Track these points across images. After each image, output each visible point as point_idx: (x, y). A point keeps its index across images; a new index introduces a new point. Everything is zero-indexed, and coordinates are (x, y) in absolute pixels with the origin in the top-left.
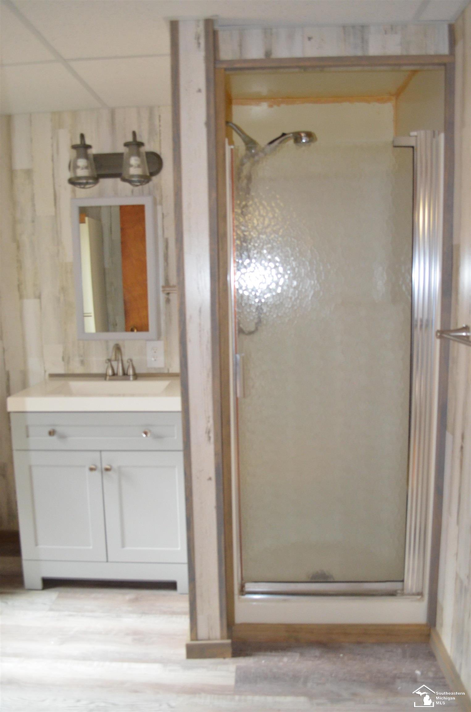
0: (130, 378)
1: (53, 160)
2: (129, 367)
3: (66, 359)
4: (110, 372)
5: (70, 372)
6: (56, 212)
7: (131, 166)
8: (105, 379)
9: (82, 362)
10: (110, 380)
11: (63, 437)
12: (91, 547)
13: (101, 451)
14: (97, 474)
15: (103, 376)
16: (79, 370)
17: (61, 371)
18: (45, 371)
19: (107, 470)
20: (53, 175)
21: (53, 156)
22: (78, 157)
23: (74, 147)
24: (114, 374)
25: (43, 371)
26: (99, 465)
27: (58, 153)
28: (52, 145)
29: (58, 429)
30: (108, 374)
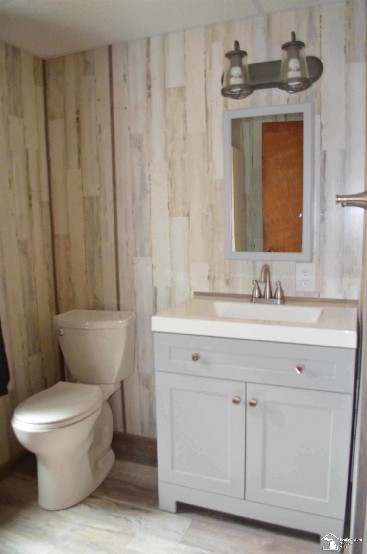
0: (277, 301)
1: (205, 75)
2: (277, 290)
3: (211, 279)
4: (257, 294)
5: (214, 292)
6: (207, 128)
7: (289, 70)
8: (251, 301)
9: (228, 282)
10: (256, 302)
11: (207, 363)
12: (228, 481)
13: (246, 383)
14: (241, 407)
15: (250, 298)
16: (223, 289)
17: (206, 289)
18: (191, 289)
19: (252, 404)
20: (205, 90)
21: (205, 71)
22: (233, 65)
23: (229, 55)
24: (260, 296)
25: (189, 289)
26: (243, 398)
27: (211, 68)
28: (205, 60)
29: (202, 354)
30: (254, 296)
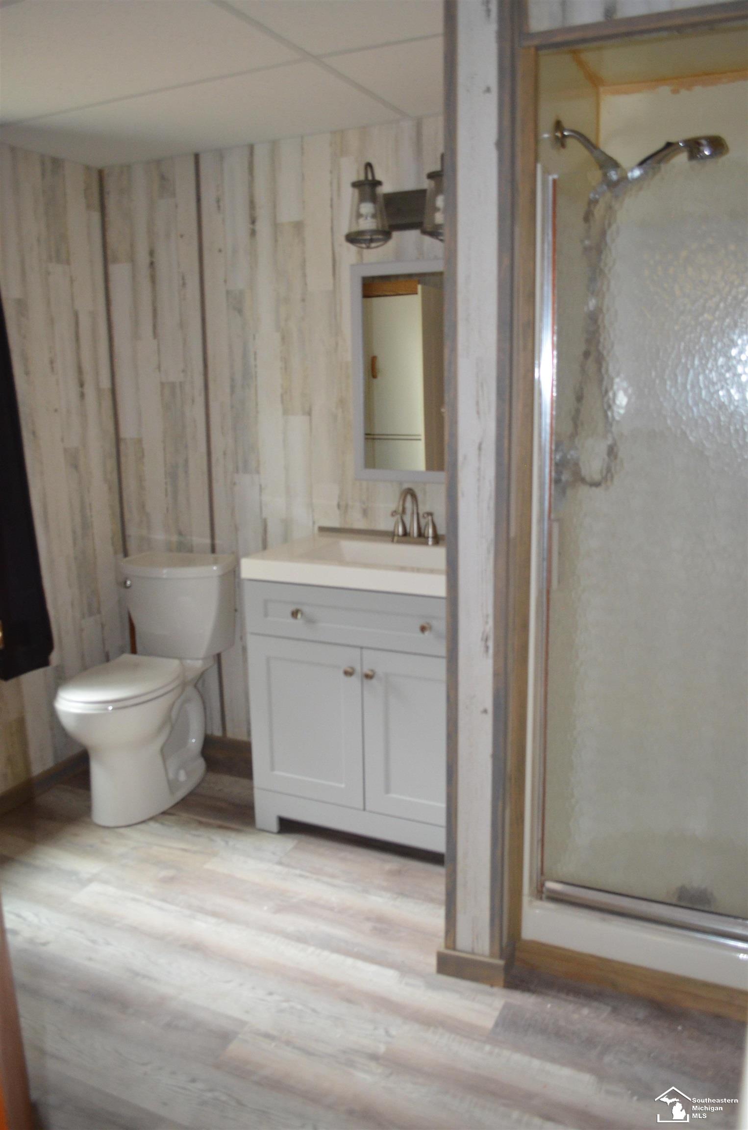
0: (428, 541)
1: (332, 206)
2: (427, 525)
3: (343, 507)
4: (400, 530)
5: (348, 526)
6: (334, 285)
7: (436, 209)
8: (393, 541)
9: (365, 512)
10: (399, 542)
11: (311, 621)
12: (343, 786)
13: (362, 648)
14: (355, 681)
15: (390, 536)
16: (360, 524)
17: (336, 524)
18: (314, 523)
19: (368, 677)
20: (332, 228)
21: (332, 200)
22: (362, 199)
23: (355, 185)
24: (405, 534)
25: (311, 524)
26: (358, 668)
27: (339, 195)
28: (331, 184)
29: (306, 609)
30: (396, 533)
